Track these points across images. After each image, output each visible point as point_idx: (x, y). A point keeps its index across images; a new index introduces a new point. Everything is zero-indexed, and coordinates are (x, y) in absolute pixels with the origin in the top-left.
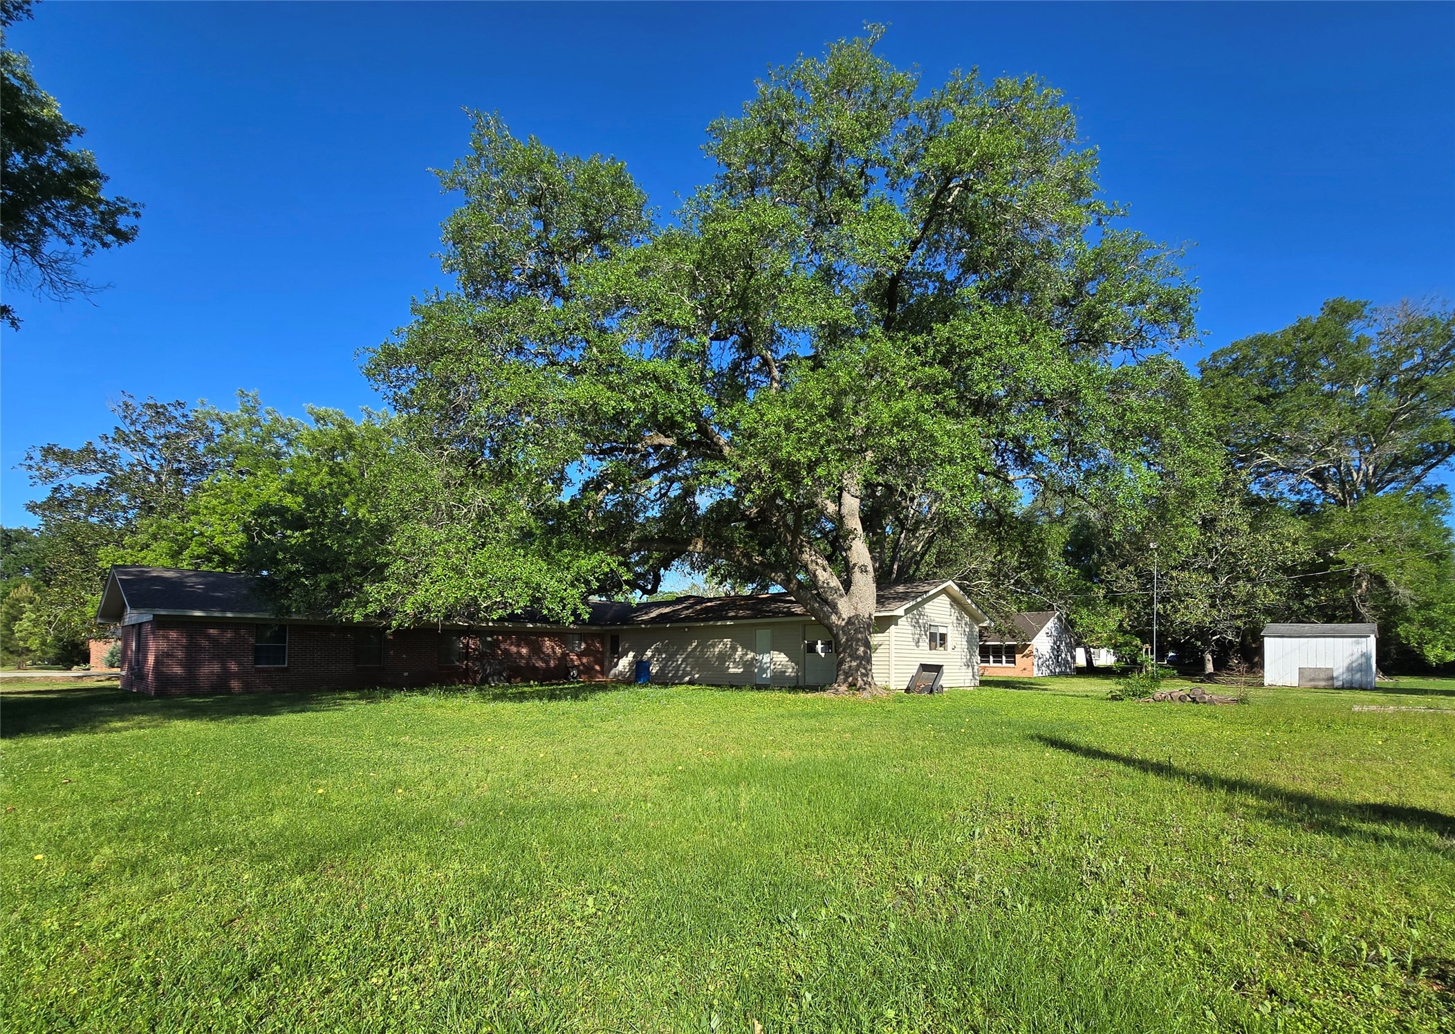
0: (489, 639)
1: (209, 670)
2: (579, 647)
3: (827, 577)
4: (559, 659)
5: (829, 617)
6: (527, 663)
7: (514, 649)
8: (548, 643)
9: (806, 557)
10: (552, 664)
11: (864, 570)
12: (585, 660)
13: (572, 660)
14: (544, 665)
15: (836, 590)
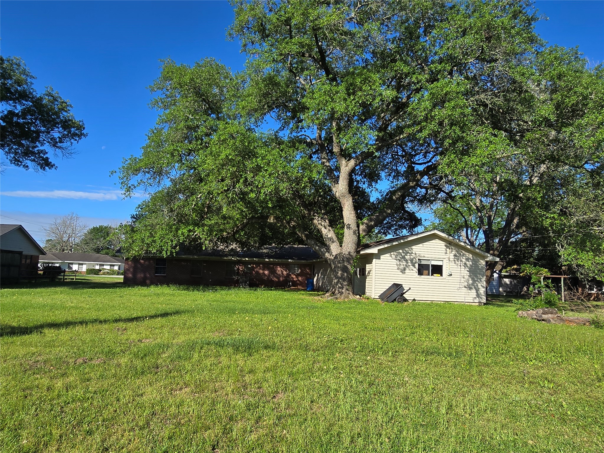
0: (250, 266)
1: (140, 275)
2: (298, 271)
3: (328, 232)
4: (285, 277)
5: (324, 255)
6: (268, 278)
7: (261, 271)
8: (279, 269)
9: (315, 221)
10: (281, 279)
11: (349, 227)
12: (300, 278)
13: (293, 278)
14: (277, 280)
15: (331, 239)
